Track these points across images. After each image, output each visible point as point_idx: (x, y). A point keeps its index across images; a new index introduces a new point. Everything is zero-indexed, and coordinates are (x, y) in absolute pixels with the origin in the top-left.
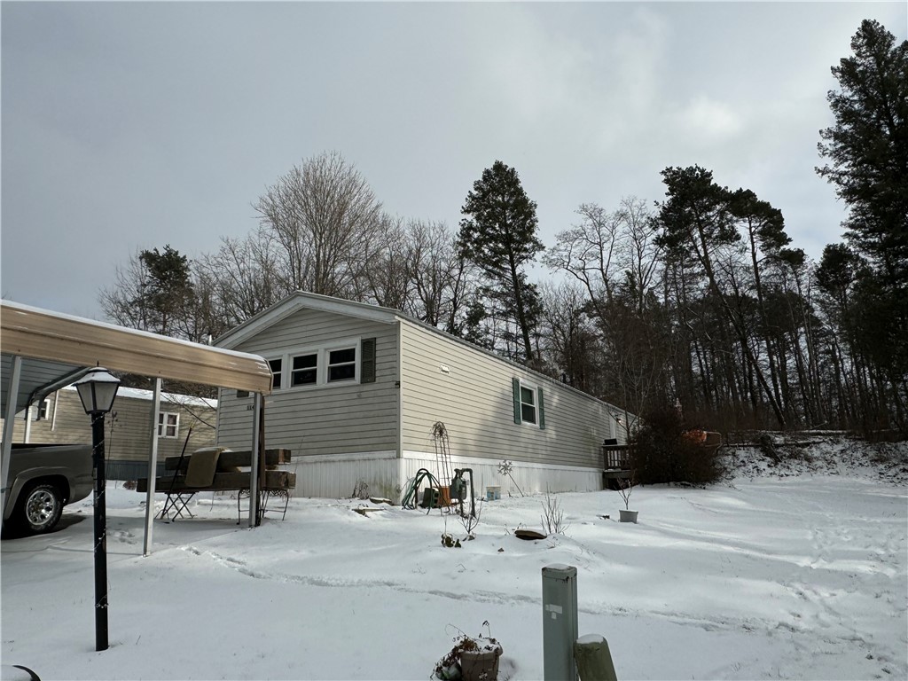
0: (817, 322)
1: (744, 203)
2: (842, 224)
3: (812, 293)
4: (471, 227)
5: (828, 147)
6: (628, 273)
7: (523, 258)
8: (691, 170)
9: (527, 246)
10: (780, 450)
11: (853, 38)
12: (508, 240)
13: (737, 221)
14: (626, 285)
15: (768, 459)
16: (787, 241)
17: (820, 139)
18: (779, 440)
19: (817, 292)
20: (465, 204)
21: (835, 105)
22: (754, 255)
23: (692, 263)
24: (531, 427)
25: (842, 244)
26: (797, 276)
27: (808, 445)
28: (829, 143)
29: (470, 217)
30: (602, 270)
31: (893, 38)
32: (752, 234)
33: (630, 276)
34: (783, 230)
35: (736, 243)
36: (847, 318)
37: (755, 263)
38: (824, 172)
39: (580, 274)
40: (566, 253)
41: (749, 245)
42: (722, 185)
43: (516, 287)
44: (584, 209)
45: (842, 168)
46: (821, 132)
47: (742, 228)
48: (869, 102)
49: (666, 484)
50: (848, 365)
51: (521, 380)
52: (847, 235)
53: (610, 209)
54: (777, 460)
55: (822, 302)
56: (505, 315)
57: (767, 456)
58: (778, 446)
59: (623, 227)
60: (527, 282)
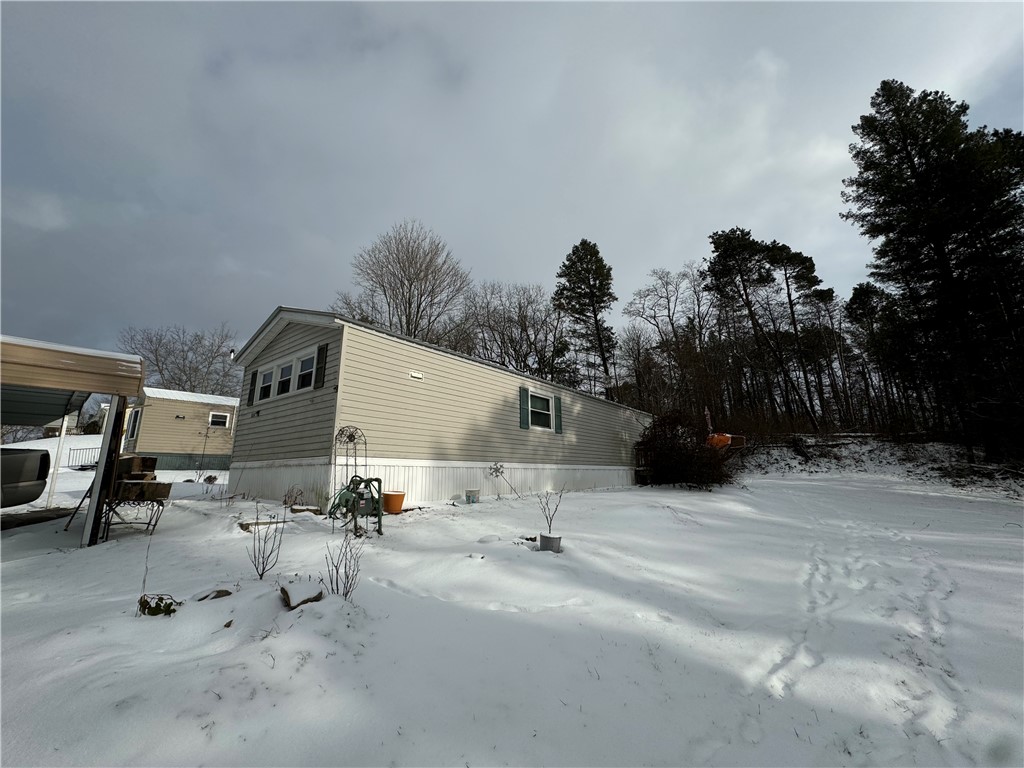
0: (848, 349)
1: (779, 255)
2: (867, 266)
3: (843, 325)
4: (565, 288)
5: (851, 193)
6: (689, 318)
7: (602, 307)
8: (733, 231)
9: (605, 299)
10: (811, 450)
11: (873, 98)
12: (591, 295)
13: (774, 270)
14: (687, 327)
15: (800, 457)
16: (817, 282)
17: (843, 188)
18: (811, 441)
19: (849, 325)
20: (559, 271)
21: (856, 156)
22: (789, 296)
23: (740, 308)
24: (544, 432)
25: (868, 283)
26: (829, 313)
27: (837, 445)
28: (852, 191)
29: (563, 280)
30: (669, 316)
31: (912, 91)
32: (787, 279)
33: (691, 321)
34: (815, 274)
35: (772, 285)
36: (874, 344)
37: (790, 301)
38: (848, 216)
39: (653, 321)
40: (641, 306)
41: (784, 286)
42: (758, 239)
43: (597, 329)
44: (655, 272)
45: (866, 210)
46: (843, 181)
47: (779, 275)
48: (890, 152)
49: (672, 485)
50: (875, 379)
51: (531, 389)
52: (872, 274)
53: (675, 271)
54: (807, 459)
55: (852, 334)
56: (588, 350)
57: (798, 454)
58: (809, 447)
59: (685, 284)
60: (605, 325)
